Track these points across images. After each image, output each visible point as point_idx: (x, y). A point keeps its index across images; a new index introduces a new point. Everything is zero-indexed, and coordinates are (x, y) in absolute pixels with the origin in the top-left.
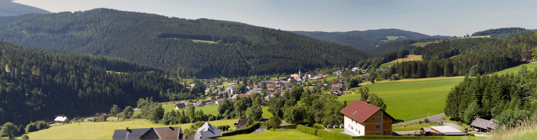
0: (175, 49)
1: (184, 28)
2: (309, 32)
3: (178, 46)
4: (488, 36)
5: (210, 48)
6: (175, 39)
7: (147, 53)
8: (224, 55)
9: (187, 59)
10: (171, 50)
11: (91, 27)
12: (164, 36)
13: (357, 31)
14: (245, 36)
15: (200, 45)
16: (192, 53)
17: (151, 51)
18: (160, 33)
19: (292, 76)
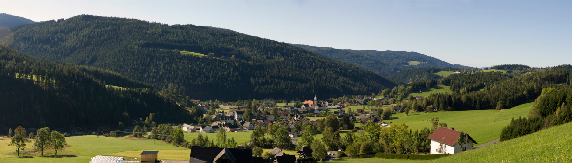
0: (160, 62)
1: (169, 36)
2: (315, 47)
3: (164, 58)
4: (504, 72)
5: (201, 62)
6: (161, 50)
7: (130, 65)
8: (218, 72)
9: (174, 74)
10: (157, 63)
11: (74, 35)
12: (147, 45)
13: (374, 51)
14: (242, 49)
15: (188, 58)
16: (180, 68)
17: (135, 63)
18: (143, 42)
19: (306, 102)
